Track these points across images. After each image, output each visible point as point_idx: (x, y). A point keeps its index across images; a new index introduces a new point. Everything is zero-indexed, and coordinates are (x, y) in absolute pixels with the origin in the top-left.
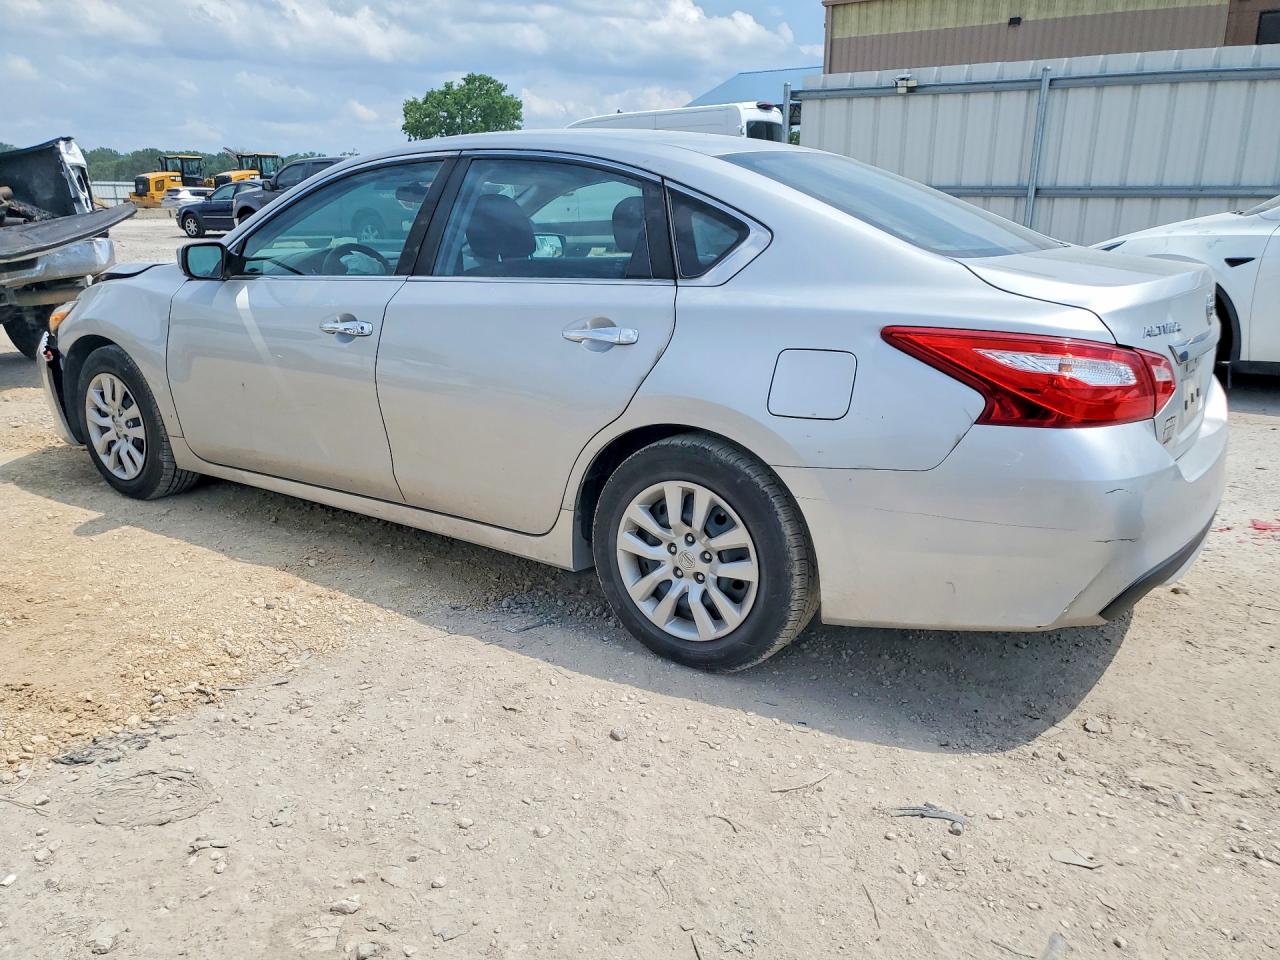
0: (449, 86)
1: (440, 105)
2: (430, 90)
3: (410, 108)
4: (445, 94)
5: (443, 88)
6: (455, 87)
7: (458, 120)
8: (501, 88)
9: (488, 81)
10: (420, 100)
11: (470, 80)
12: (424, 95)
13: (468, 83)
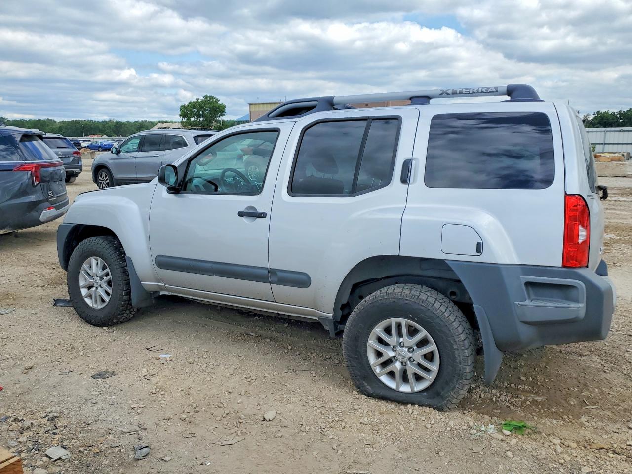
0: (197, 100)
1: (194, 107)
2: (190, 101)
3: (183, 108)
4: (196, 102)
5: (195, 100)
6: (200, 100)
7: (201, 112)
8: (217, 100)
9: (212, 98)
10: (186, 104)
11: (206, 97)
12: (188, 103)
13: (205, 99)
